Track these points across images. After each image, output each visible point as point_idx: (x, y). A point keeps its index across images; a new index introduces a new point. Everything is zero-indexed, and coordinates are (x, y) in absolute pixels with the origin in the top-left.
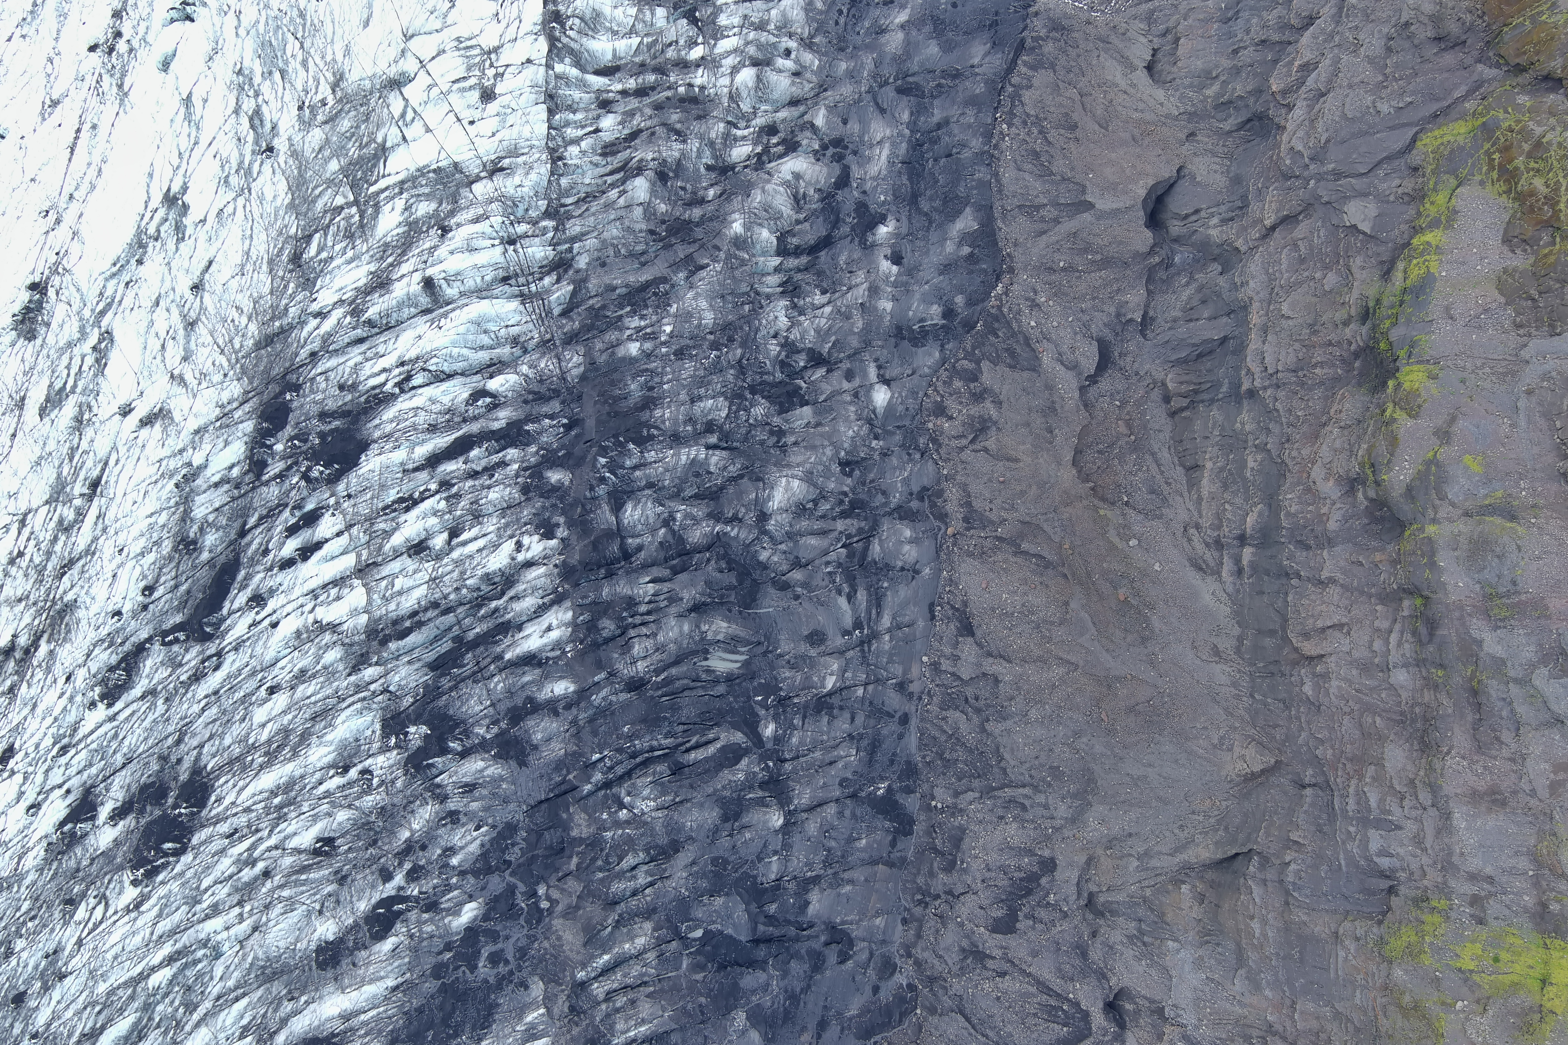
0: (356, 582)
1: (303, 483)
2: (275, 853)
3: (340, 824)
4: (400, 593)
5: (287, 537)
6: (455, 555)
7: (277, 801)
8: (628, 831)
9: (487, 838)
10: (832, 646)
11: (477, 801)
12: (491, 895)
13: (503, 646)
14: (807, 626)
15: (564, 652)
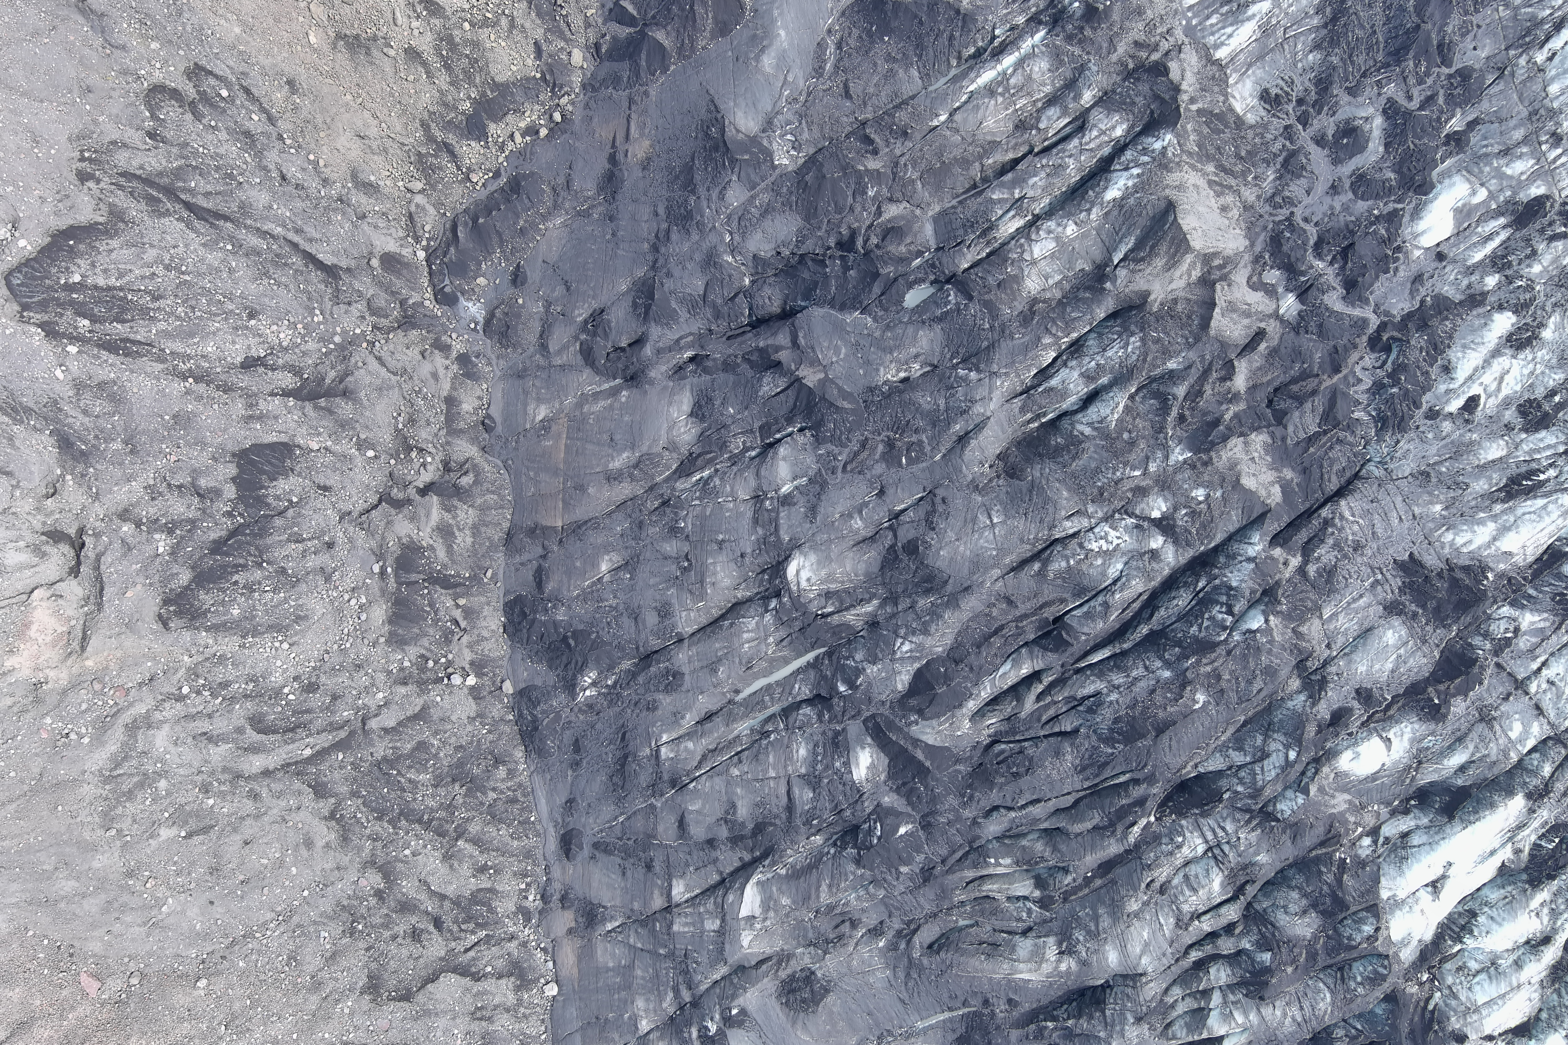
8: (1137, 473)
9: (1442, 388)
10: (766, 980)
11: (1493, 461)
12: (1396, 269)
13: (1536, 824)
14: (831, 1013)
15: (1374, 832)
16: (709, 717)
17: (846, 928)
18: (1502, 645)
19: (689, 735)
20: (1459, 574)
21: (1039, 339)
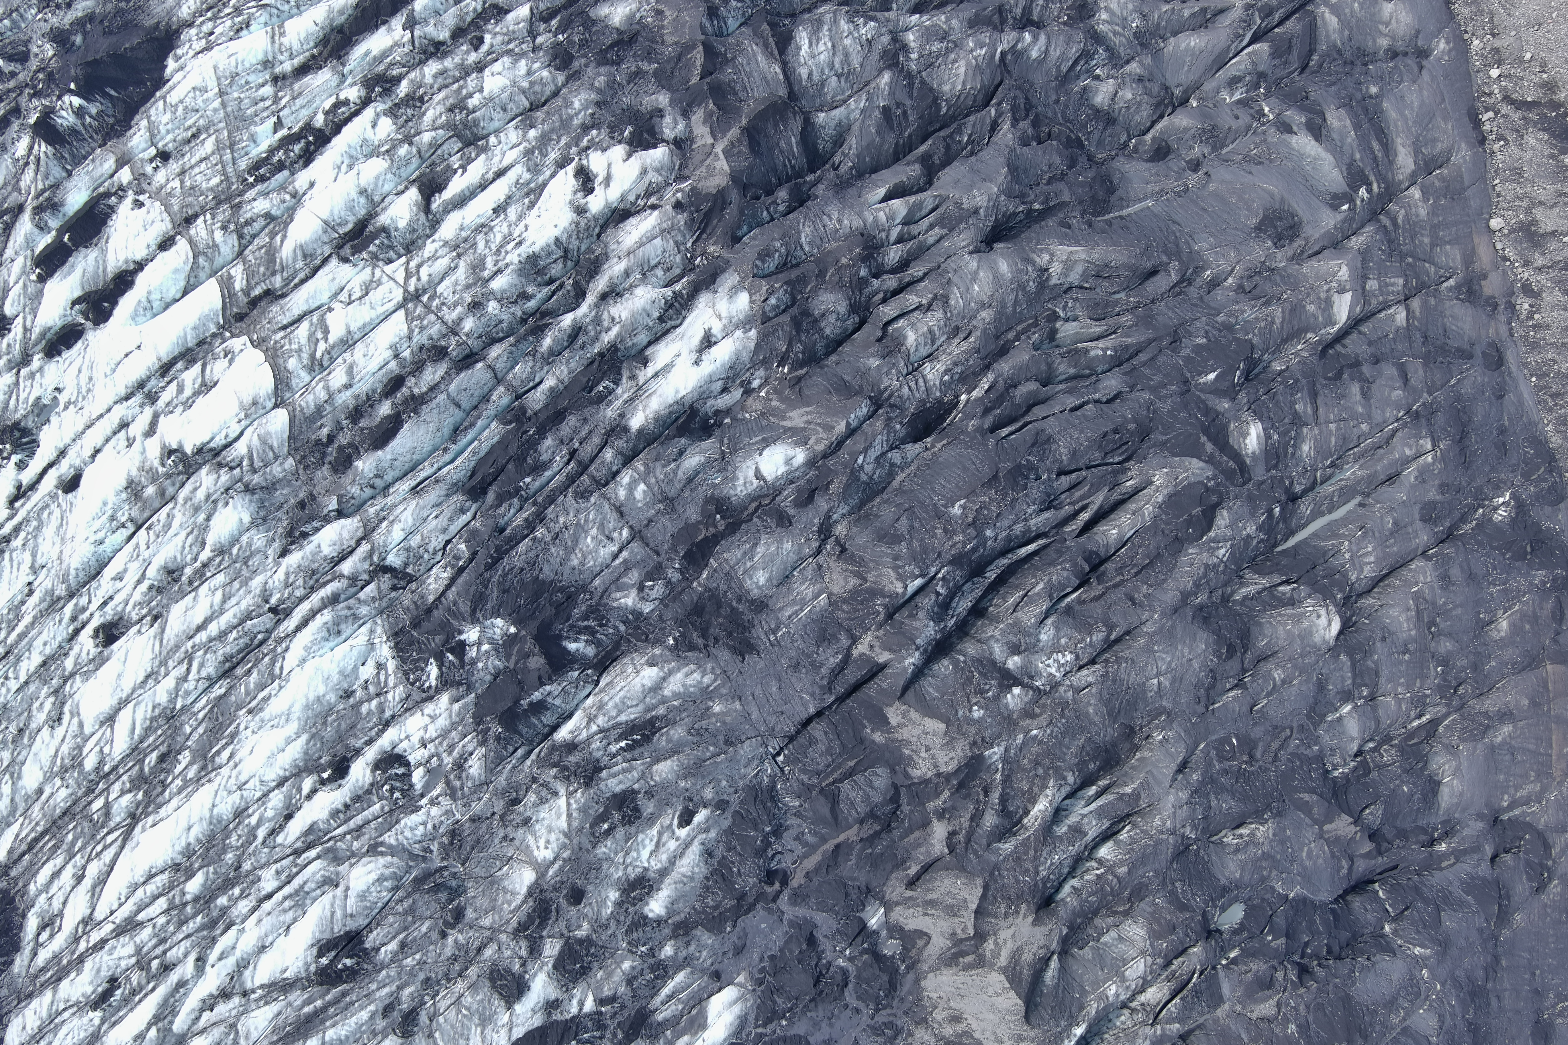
0: (237, 343)
1: (43, 148)
2: (223, 1009)
3: (362, 897)
4: (348, 343)
5: (42, 279)
6: (449, 229)
7: (194, 886)
8: (1035, 732)
9: (712, 834)
10: (1317, 236)
11: (666, 759)
12: (762, 960)
13: (618, 403)
14: (1249, 209)
15: (748, 392)
16: (1391, 479)
17: (1248, 286)
18: (655, 573)
19: (1407, 462)
20: (700, 641)
21: (1130, 872)
